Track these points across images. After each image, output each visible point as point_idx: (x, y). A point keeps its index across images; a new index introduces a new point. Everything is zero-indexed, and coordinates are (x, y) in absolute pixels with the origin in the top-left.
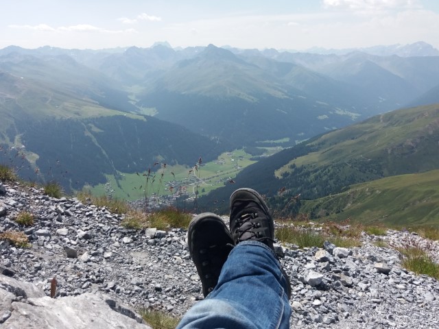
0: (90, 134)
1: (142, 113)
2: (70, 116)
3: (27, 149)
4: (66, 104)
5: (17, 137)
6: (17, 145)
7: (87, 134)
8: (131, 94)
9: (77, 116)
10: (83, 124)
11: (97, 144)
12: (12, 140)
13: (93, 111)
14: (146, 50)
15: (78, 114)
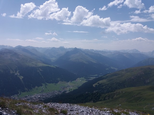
0: (39, 71)
1: (55, 66)
2: (34, 66)
3: (20, 75)
4: (33, 62)
5: (18, 71)
6: (17, 74)
7: (38, 71)
8: (52, 60)
10: (37, 68)
11: (41, 74)
12: (16, 72)
13: (41, 65)
14: (57, 48)
15: (36, 65)
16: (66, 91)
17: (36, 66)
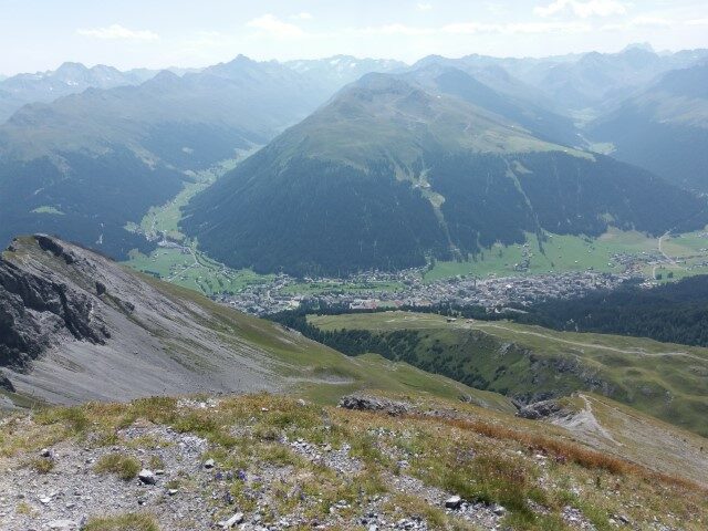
0: (512, 175)
1: (590, 149)
2: (491, 149)
3: (433, 189)
4: (488, 133)
5: (423, 173)
6: (422, 183)
8: (580, 121)
9: (499, 150)
10: (506, 161)
11: (520, 189)
15: (501, 146)
16: (642, 281)
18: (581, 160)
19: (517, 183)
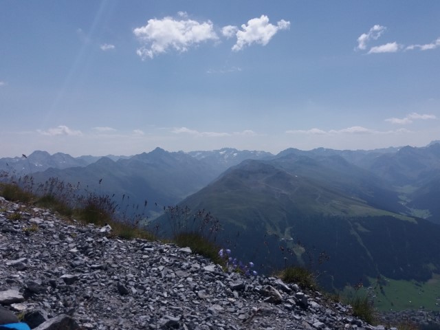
2: (337, 213)
4: (334, 201)
5: (287, 230)
8: (403, 194)
11: (362, 244)
13: (360, 210)
14: (421, 149)
17: (344, 214)
18: (406, 222)
19: (359, 239)
